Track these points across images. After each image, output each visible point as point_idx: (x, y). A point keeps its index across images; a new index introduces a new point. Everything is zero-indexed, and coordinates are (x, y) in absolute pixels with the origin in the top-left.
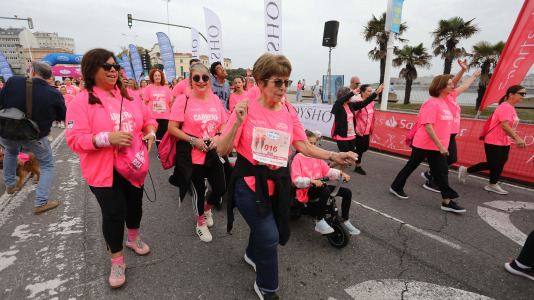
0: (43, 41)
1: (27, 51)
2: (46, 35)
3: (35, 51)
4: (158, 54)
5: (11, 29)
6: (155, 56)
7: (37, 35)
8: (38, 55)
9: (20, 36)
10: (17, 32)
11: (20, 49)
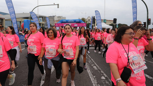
0: (59, 18)
1: (55, 21)
2: (60, 17)
3: (57, 21)
4: (89, 20)
5: (53, 16)
6: (88, 20)
7: (58, 17)
8: (57, 22)
9: (55, 18)
10: (54, 16)
11: (54, 21)
